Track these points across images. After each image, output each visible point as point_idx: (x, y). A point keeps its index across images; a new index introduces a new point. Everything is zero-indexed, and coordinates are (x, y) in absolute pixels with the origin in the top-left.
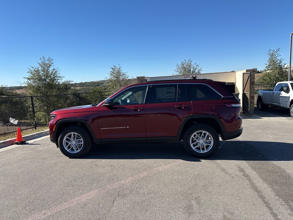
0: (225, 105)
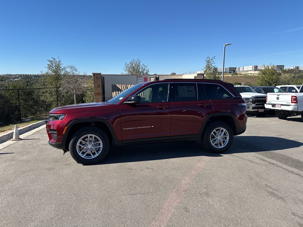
0: (237, 103)
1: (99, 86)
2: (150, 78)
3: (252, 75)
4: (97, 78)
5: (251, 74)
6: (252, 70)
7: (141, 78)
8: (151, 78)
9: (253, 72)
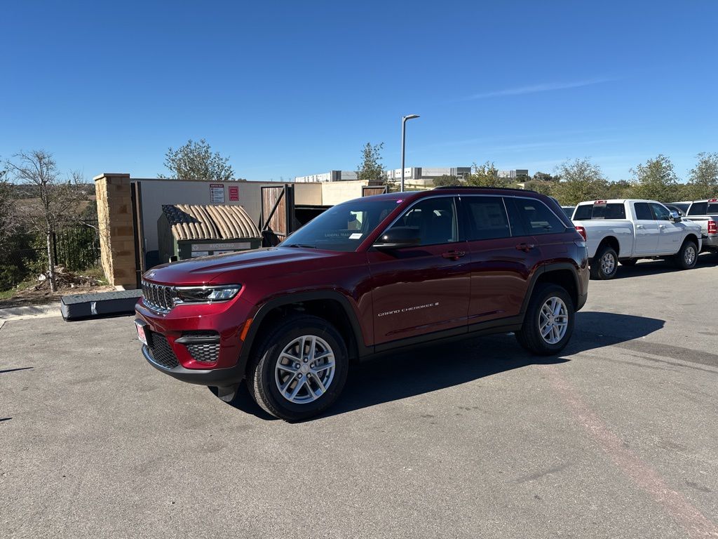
0: (575, 242)
1: (124, 210)
2: (262, 188)
3: (413, 187)
4: (119, 187)
5: (410, 185)
6: (411, 178)
7: (222, 189)
8: (264, 189)
9: (413, 182)
